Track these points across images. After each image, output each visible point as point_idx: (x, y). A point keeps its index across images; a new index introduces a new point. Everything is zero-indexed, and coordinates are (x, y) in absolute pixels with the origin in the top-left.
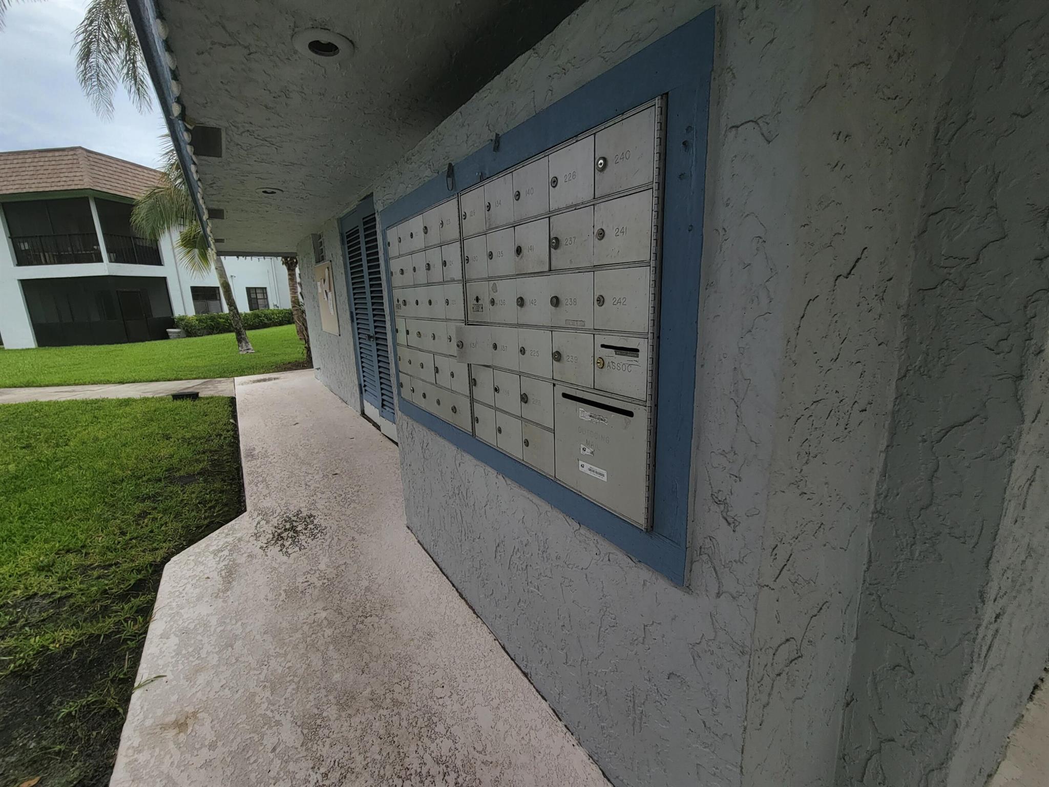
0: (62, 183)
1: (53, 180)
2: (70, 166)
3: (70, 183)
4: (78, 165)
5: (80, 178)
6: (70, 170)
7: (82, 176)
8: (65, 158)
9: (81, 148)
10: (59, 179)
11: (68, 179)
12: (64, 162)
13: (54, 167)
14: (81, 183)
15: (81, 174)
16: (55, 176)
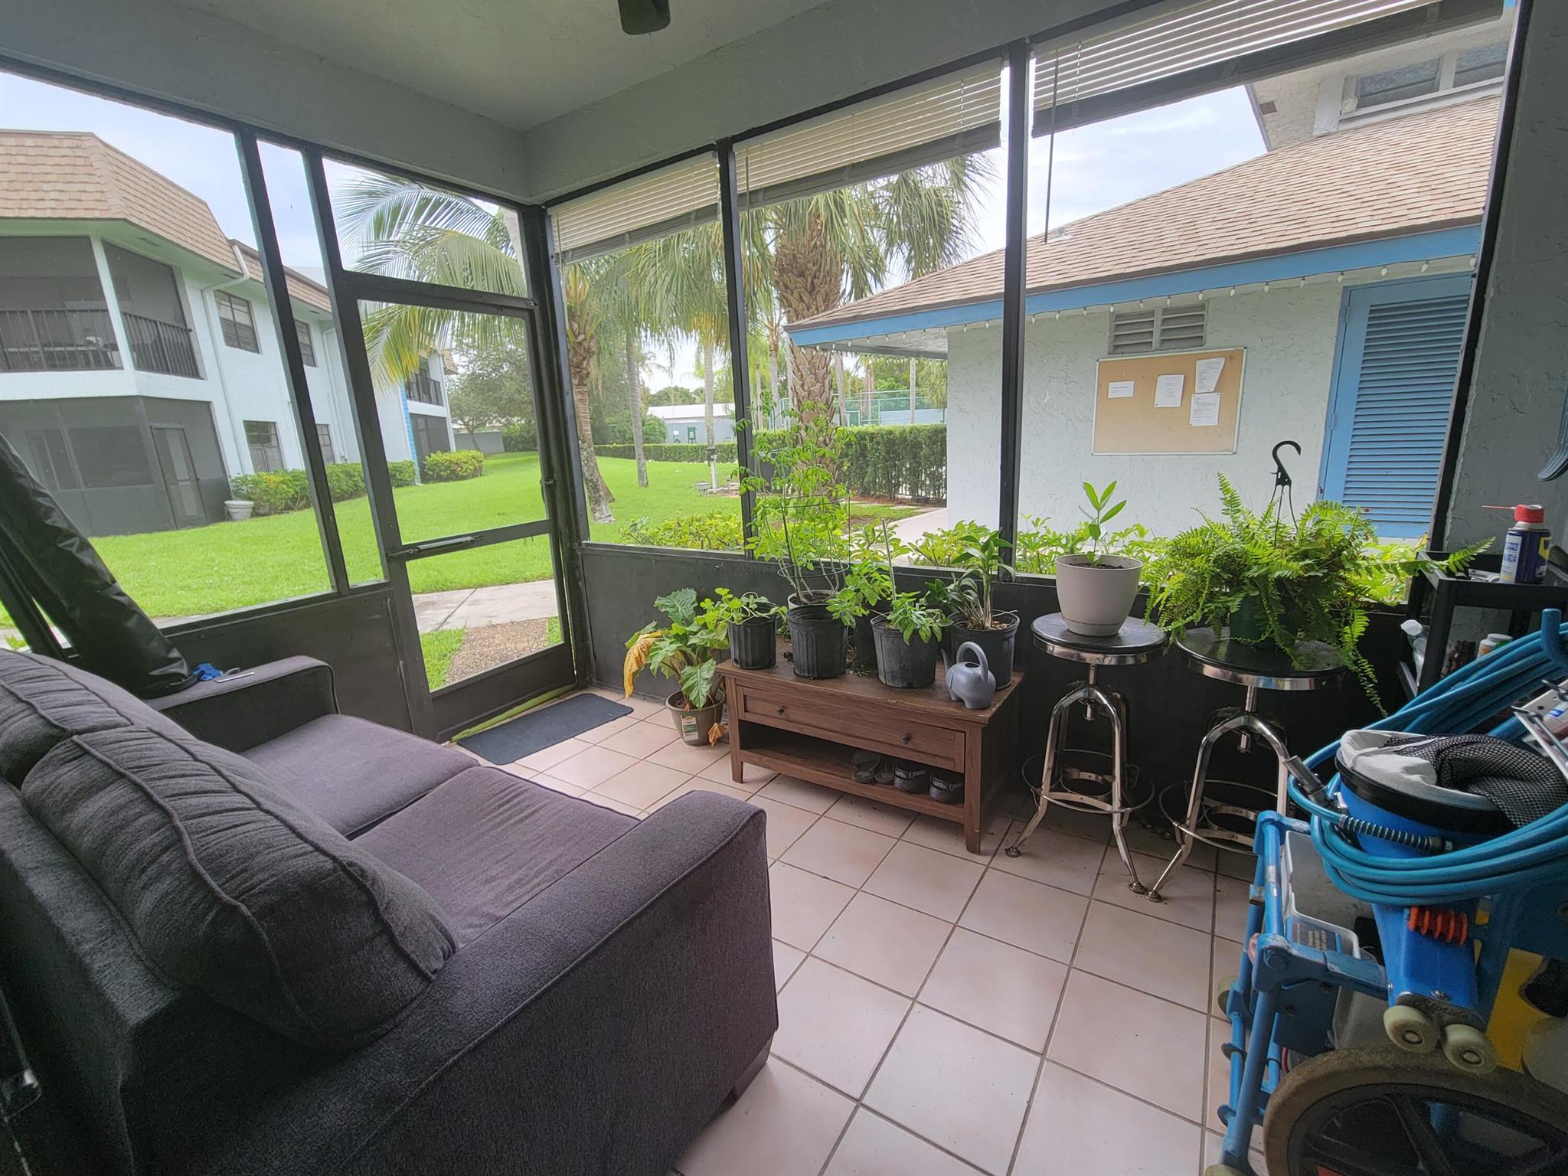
0: (48, 204)
1: (24, 195)
2: (68, 170)
3: (72, 204)
4: (89, 170)
5: (98, 196)
6: (70, 178)
7: (102, 192)
8: (53, 152)
9: (91, 135)
10: (40, 195)
11: (64, 196)
12: (49, 161)
13: (25, 169)
14: (100, 205)
15: (100, 188)
16: (29, 186)
